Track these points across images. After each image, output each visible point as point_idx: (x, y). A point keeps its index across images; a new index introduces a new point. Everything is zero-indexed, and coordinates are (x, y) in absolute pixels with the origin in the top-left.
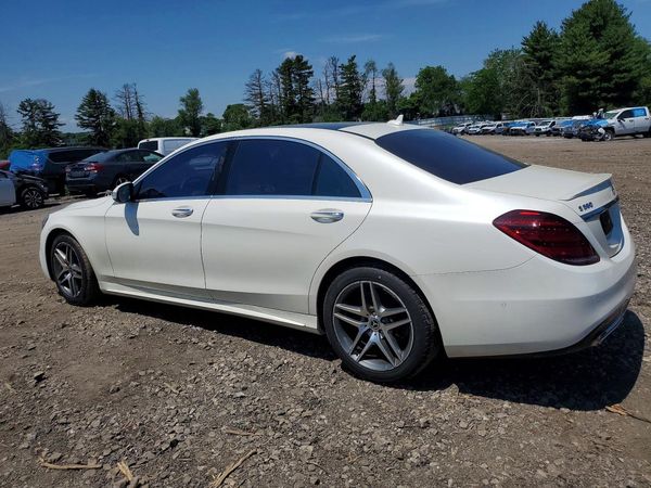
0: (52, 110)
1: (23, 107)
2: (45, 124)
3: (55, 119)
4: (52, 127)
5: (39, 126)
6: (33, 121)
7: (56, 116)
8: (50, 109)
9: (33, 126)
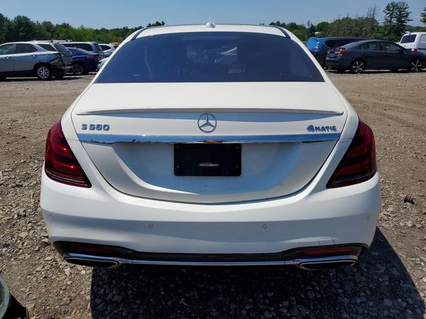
0: (407, 10)
1: (388, 8)
2: (399, 20)
3: (406, 16)
4: (403, 22)
5: (394, 21)
6: (391, 18)
7: (408, 14)
8: (405, 9)
9: (390, 21)
